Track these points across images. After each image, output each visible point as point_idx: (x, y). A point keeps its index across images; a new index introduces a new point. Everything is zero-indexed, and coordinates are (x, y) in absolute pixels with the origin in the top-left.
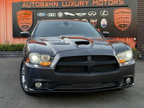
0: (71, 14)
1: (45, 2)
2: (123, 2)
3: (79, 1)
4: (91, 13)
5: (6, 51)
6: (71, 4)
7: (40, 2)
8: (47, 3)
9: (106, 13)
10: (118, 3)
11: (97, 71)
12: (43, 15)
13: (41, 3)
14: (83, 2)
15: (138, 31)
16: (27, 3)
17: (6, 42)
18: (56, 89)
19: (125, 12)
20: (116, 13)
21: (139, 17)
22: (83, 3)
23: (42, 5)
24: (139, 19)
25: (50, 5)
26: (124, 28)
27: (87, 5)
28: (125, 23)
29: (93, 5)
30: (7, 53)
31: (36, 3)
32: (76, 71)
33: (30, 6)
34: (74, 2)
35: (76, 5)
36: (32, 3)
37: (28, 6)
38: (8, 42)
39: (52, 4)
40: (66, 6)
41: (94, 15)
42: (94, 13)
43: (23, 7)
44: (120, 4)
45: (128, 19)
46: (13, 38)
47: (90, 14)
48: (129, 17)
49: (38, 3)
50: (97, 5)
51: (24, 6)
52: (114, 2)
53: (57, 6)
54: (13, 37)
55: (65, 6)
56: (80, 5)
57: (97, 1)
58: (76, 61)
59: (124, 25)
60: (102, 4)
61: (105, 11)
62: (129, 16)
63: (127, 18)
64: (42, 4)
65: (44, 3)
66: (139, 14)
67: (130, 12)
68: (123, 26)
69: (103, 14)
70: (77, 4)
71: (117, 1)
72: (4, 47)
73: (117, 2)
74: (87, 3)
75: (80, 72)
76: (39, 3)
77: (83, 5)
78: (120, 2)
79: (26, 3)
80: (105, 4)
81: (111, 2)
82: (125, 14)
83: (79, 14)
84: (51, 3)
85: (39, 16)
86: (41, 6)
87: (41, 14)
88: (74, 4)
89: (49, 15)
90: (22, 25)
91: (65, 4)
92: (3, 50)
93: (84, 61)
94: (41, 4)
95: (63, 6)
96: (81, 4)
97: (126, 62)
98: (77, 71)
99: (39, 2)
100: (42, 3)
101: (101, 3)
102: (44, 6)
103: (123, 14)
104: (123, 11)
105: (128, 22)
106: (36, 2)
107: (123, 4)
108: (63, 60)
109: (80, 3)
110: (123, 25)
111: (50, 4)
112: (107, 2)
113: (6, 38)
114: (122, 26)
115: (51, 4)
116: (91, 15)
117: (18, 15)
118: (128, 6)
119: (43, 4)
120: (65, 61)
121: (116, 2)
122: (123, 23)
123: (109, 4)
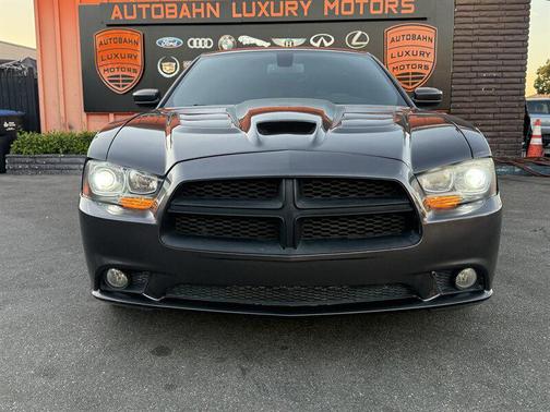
0: (259, 42)
1: (180, 5)
2: (412, 6)
3: (282, 3)
4: (319, 37)
5: (66, 152)
6: (258, 9)
7: (164, 3)
8: (185, 5)
9: (362, 38)
10: (399, 8)
11: (325, 241)
12: (175, 45)
13: (167, 5)
14: (293, 6)
15: (454, 93)
16: (125, 6)
17: (64, 125)
18: (174, 296)
19: (419, 38)
20: (393, 40)
21: (456, 51)
22: (296, 8)
23: (170, 14)
24: (457, 57)
25: (197, 13)
26: (413, 84)
27: (306, 14)
28: (417, 70)
29: (326, 13)
30: (69, 160)
31: (153, 6)
32: (242, 237)
33: (135, 17)
34: (269, 5)
35: (273, 14)
36: (139, 6)
37: (128, 14)
38: (70, 127)
39: (202, 10)
40: (246, 15)
41: (327, 44)
42: (328, 40)
43: (113, 18)
44: (403, 12)
45: (425, 58)
46: (84, 115)
47: (316, 40)
48: (428, 51)
49: (157, 6)
50: (337, 13)
51: (116, 15)
52: (387, 6)
53: (217, 15)
54: (85, 111)
55: (240, 15)
56: (287, 14)
57: (336, 3)
58: (242, 197)
59: (413, 73)
60: (351, 13)
61: (360, 33)
62: (430, 47)
63: (422, 54)
64: (171, 11)
65: (175, 5)
66: (457, 41)
67: (432, 35)
68: (413, 79)
69: (354, 42)
70: (277, 10)
71: (394, 3)
72: (61, 142)
73: (396, 6)
74: (306, 7)
75: (255, 240)
76: (161, 6)
77: (295, 14)
78: (403, 5)
79: (121, 5)
80: (361, 12)
81: (377, 6)
82: (419, 42)
83: (283, 40)
84: (198, 7)
85: (163, 45)
86: (168, 17)
87: (168, 42)
88: (268, 9)
89: (191, 43)
90: (111, 74)
91: (239, 11)
92: (57, 152)
93: (269, 198)
94: (167, 11)
95: (235, 15)
96: (289, 10)
97: (460, 205)
98: (247, 237)
99: (160, 2)
100: (170, 5)
101: (348, 7)
102: (175, 16)
103: (411, 42)
104: (411, 32)
105: (426, 67)
106: (151, 3)
107: (412, 11)
108: (193, 193)
109: (287, 8)
110: (410, 76)
111: (194, 11)
112: (367, 6)
113: (63, 115)
114: (408, 79)
115: (198, 10)
116: (318, 45)
117: (98, 43)
118: (425, 19)
119: (175, 11)
120: (200, 197)
121: (392, 7)
122: (411, 71)
123: (372, 12)
